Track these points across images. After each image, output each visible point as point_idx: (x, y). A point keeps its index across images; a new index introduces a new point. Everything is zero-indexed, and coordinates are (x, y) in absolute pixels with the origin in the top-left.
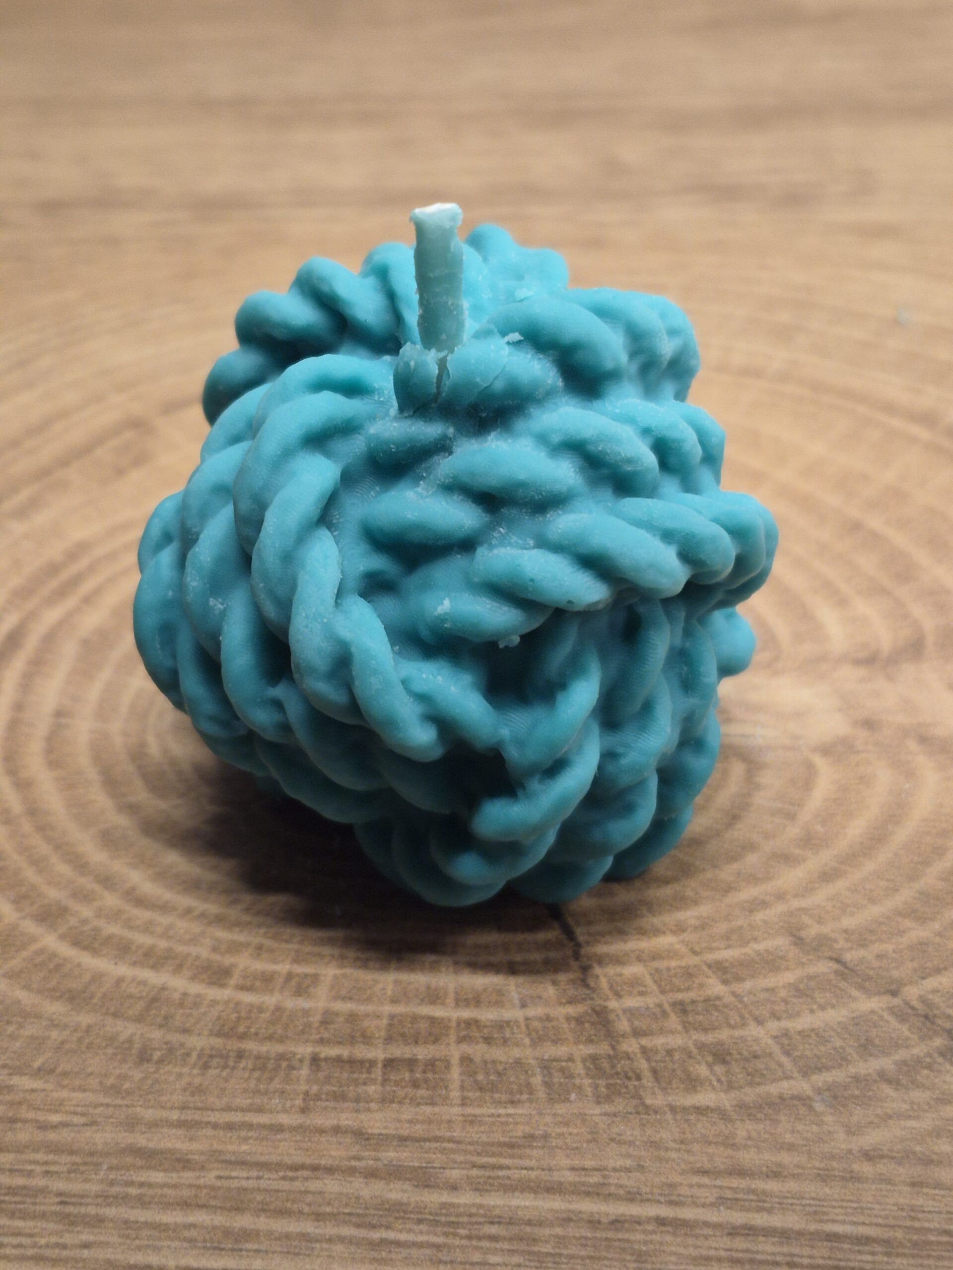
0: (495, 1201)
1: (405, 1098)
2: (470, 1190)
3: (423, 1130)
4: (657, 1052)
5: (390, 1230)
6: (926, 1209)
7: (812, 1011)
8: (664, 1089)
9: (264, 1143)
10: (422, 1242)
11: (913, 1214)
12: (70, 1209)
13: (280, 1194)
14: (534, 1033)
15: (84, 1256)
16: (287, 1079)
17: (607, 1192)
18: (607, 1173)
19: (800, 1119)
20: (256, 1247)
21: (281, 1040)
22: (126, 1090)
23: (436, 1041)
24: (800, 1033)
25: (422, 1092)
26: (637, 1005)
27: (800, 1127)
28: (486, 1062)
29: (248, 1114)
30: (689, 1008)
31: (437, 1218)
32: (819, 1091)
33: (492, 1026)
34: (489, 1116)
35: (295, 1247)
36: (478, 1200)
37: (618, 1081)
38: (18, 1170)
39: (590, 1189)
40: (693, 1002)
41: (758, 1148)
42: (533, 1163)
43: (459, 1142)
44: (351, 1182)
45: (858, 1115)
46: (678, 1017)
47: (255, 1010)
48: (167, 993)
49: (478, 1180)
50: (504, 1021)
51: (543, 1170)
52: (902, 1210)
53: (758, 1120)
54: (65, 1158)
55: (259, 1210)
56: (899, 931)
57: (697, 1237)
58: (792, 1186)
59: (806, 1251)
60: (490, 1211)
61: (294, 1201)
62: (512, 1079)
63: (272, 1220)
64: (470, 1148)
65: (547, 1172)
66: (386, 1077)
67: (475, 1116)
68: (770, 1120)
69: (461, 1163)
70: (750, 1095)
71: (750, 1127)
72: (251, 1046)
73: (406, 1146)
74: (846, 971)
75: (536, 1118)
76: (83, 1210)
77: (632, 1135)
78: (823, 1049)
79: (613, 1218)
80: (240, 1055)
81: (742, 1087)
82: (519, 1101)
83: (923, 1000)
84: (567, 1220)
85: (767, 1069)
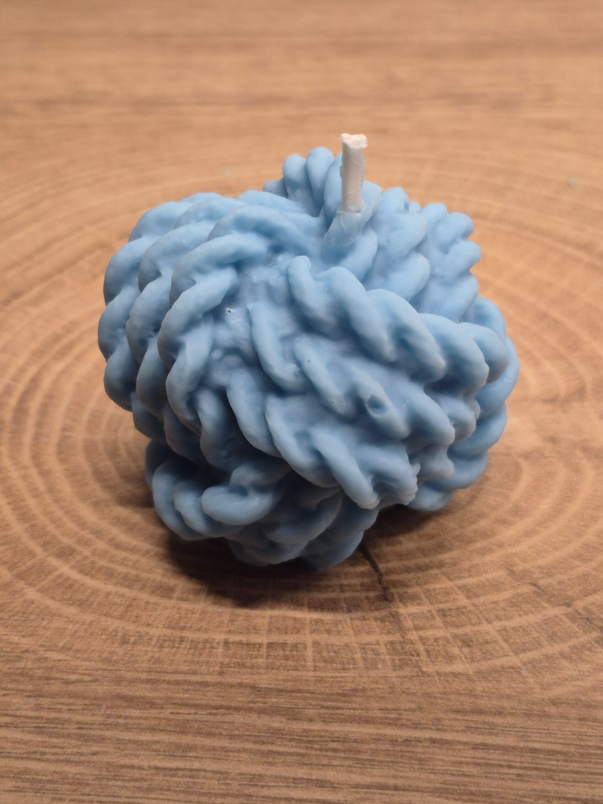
0: (336, 728)
1: (280, 667)
2: (320, 721)
3: (292, 686)
4: (428, 640)
5: (274, 745)
6: (588, 734)
7: (520, 616)
8: (433, 662)
9: (198, 693)
10: (293, 752)
11: (580, 737)
12: (84, 732)
13: (208, 723)
14: (356, 628)
15: (93, 760)
16: (210, 655)
17: (401, 723)
18: (401, 712)
19: (514, 680)
20: (195, 755)
21: (206, 631)
22: (115, 661)
23: (298, 632)
24: (513, 629)
25: (290, 663)
26: (417, 611)
27: (514, 685)
28: (327, 645)
29: (188, 675)
30: (447, 613)
31: (302, 738)
32: (525, 664)
33: (331, 624)
34: (330, 677)
35: (218, 755)
36: (326, 728)
37: (406, 657)
38: (52, 708)
39: (391, 722)
40: (450, 610)
41: (489, 697)
42: (357, 706)
43: (313, 693)
44: (249, 716)
45: (548, 678)
46: (441, 619)
47: (190, 613)
48: (137, 602)
49: (325, 716)
50: (338, 621)
51: (363, 710)
52: (574, 734)
53: (489, 681)
54: (80, 701)
55: (196, 733)
56: (571, 567)
57: (454, 750)
58: (510, 720)
59: (518, 759)
60: (332, 734)
61: (217, 728)
62: (344, 655)
63: (204, 739)
64: (319, 696)
65: (365, 711)
66: (269, 653)
67: (322, 677)
68: (496, 680)
69: (314, 705)
70: (484, 665)
71: (484, 685)
72: (188, 634)
73: (282, 695)
74: (540, 591)
75: (358, 679)
76: (92, 732)
77: (415, 689)
78: (527, 638)
79: (405, 738)
80: (182, 640)
81: (479, 661)
82: (348, 669)
83: (586, 609)
84: (378, 739)
85: (493, 650)
